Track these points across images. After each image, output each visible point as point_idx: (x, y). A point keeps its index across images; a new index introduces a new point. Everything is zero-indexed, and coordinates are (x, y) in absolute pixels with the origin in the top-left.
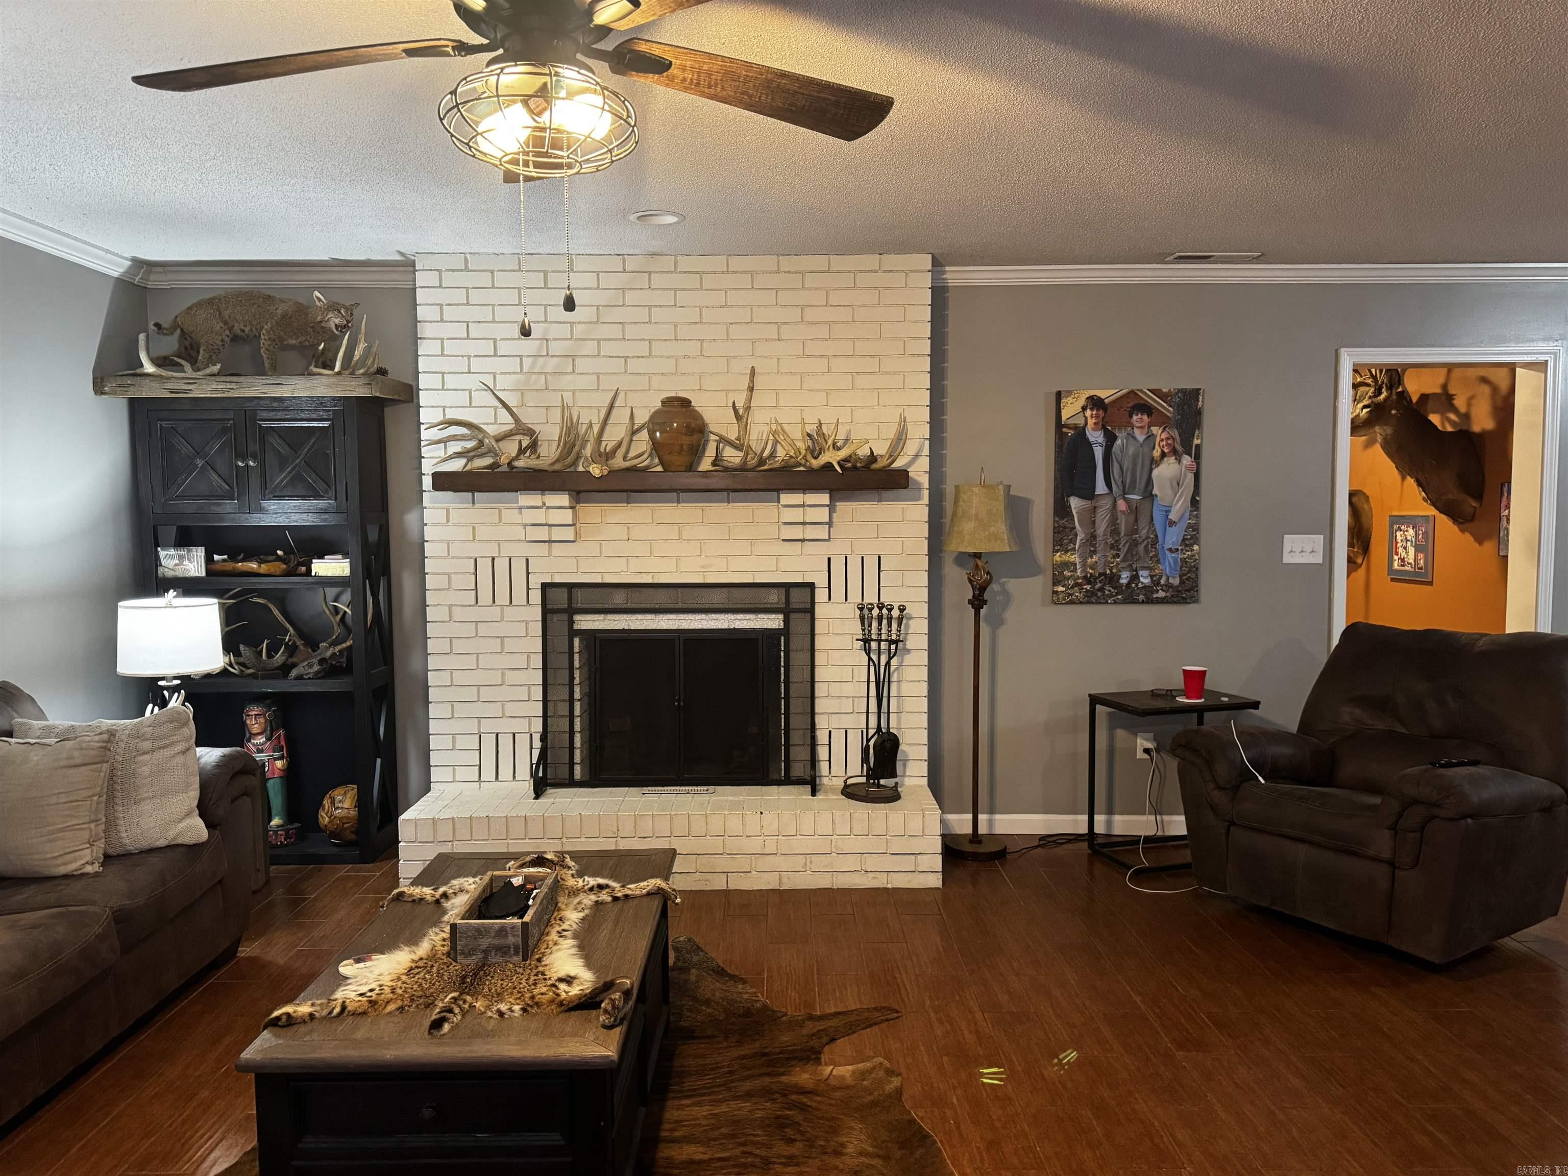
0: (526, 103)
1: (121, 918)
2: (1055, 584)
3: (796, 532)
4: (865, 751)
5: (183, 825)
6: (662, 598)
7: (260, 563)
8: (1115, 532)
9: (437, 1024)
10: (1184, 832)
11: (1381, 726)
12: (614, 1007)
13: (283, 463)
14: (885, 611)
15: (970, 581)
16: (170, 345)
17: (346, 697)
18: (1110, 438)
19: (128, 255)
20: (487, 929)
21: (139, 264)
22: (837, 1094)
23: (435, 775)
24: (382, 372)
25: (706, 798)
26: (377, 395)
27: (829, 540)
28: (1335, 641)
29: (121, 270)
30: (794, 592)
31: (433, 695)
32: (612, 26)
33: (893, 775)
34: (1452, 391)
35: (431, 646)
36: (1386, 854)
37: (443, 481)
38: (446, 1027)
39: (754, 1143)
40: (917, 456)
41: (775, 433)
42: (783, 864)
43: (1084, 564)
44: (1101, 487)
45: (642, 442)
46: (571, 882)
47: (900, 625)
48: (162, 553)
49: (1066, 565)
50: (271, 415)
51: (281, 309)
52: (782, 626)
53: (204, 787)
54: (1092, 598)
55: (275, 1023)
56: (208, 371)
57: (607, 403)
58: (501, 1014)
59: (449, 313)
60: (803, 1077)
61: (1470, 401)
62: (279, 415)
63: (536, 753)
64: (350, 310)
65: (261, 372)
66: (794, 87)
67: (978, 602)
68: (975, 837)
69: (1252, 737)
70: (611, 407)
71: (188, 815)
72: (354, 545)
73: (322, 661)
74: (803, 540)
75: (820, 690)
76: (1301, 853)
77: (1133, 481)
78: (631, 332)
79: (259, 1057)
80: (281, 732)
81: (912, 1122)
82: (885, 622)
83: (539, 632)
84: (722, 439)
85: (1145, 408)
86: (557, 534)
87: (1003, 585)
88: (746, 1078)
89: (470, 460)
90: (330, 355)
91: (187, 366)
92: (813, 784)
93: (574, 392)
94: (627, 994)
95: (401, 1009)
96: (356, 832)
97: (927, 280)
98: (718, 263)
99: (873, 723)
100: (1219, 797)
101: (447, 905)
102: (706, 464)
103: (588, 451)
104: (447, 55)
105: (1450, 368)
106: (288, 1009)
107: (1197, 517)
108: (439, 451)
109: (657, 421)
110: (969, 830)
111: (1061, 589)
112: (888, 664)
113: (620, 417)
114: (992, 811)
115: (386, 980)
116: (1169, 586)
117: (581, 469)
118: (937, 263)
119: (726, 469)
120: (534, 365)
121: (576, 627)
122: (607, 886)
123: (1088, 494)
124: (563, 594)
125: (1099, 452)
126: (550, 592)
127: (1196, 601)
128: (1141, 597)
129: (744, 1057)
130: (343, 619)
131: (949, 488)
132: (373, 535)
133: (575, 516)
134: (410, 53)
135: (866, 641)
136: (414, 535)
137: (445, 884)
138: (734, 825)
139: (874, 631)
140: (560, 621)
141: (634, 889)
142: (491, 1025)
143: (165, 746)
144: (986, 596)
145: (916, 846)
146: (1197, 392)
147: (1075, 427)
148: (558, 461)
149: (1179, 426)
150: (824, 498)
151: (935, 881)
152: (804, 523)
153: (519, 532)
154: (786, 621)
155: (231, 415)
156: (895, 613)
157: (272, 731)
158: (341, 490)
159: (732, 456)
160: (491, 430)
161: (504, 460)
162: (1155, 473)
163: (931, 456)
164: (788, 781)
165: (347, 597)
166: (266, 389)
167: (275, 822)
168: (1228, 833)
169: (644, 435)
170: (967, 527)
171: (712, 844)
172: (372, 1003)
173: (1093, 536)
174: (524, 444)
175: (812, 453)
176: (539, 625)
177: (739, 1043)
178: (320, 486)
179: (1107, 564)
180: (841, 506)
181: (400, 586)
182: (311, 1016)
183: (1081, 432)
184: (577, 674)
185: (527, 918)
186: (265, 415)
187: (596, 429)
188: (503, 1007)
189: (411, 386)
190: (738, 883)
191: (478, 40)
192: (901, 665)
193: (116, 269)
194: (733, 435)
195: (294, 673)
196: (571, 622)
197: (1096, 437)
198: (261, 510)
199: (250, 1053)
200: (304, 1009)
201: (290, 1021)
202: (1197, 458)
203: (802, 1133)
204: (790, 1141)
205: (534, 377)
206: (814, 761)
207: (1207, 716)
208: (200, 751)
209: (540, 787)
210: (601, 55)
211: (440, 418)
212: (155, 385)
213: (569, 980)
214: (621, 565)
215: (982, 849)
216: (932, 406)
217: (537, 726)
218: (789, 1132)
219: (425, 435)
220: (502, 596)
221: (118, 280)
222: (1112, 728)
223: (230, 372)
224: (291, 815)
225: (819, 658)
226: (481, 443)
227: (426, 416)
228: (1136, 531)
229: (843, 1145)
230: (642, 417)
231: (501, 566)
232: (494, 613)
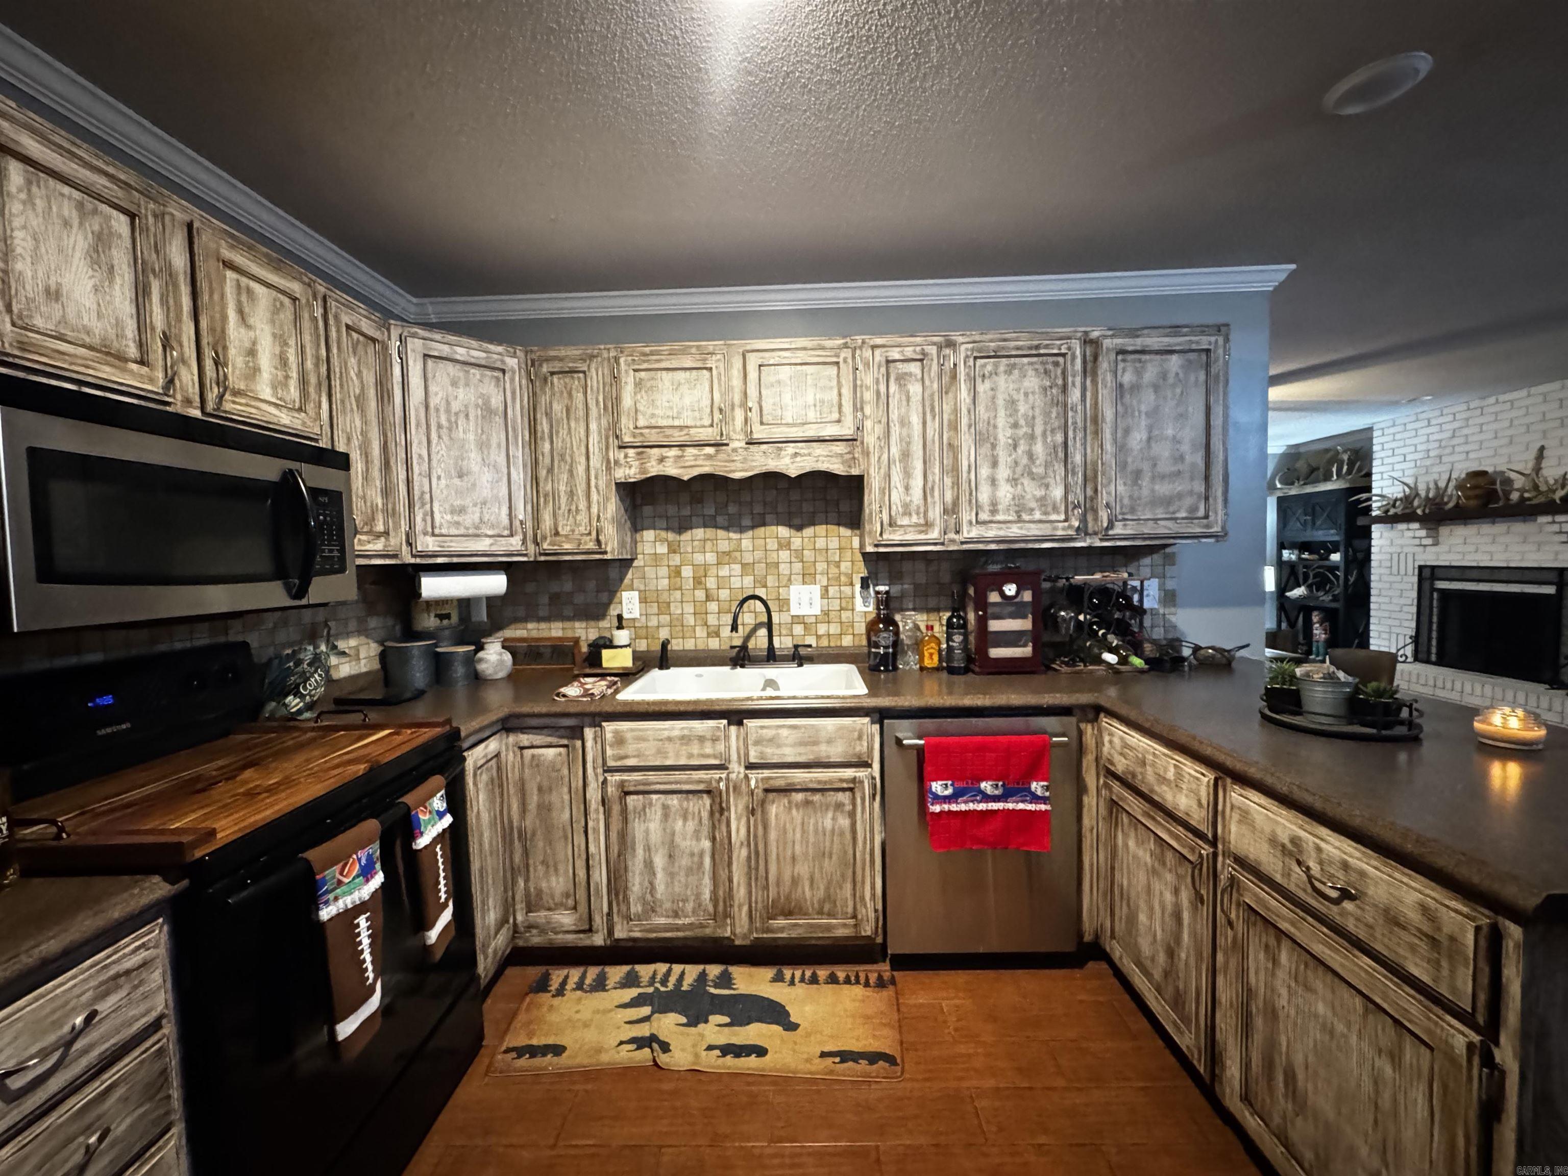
13: (1320, 516)
26: (1357, 485)
31: (1371, 613)
51: (1329, 455)
70: (1449, 479)
72: (1345, 546)
83: (1417, 588)
93: (1436, 473)
108: (1378, 506)
120: (1422, 463)
121: (1434, 587)
124: (1430, 571)
126: (1423, 570)
133: (1435, 532)
140: (1426, 585)
153: (1411, 541)
158: (1339, 525)
160: (1392, 498)
165: (1341, 570)
176: (1417, 585)
184: (1435, 610)
196: (1432, 584)
205: (1422, 469)
209: (1416, 662)
214: (1459, 556)
220: (1402, 571)
226: (1389, 503)
231: (1402, 557)
232: (1399, 578)
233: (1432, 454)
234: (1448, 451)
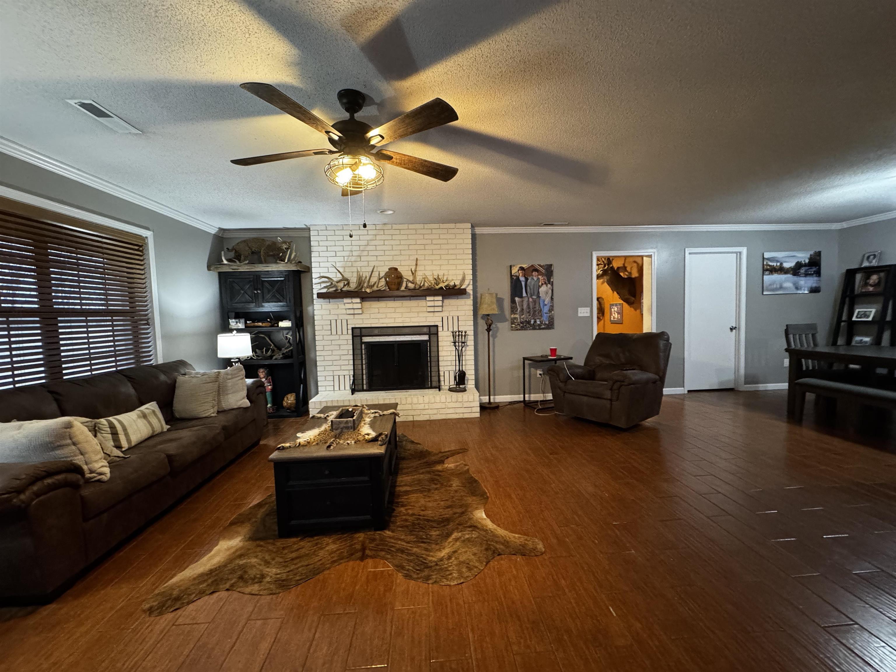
0: (350, 167)
1: (224, 428)
2: (512, 324)
3: (432, 309)
4: (455, 377)
5: (241, 402)
6: (390, 331)
7: (262, 323)
8: (529, 308)
9: (329, 447)
10: (552, 398)
11: (608, 362)
12: (383, 439)
13: (269, 291)
14: (460, 333)
15: (486, 323)
16: (232, 255)
17: (290, 365)
18: (527, 279)
19: (218, 227)
20: (342, 421)
21: (221, 230)
22: (450, 472)
23: (320, 389)
24: (300, 262)
25: (405, 393)
26: (299, 269)
27: (442, 311)
28: (594, 338)
29: (215, 231)
30: (432, 328)
31: (318, 364)
32: (376, 145)
33: (464, 384)
34: (626, 265)
35: (318, 348)
36: (609, 397)
37: (320, 296)
38: (332, 447)
39: (425, 485)
40: (469, 285)
41: (424, 278)
42: (430, 412)
43: (520, 318)
44: (524, 294)
45: (383, 282)
46: (366, 412)
47: (465, 337)
48: (230, 321)
49: (515, 318)
50: (265, 276)
51: (267, 243)
52: (428, 339)
53: (248, 390)
54: (523, 328)
55: (279, 449)
56: (244, 263)
57: (371, 270)
58: (348, 444)
59: (321, 243)
60: (439, 467)
61: (631, 268)
62: (267, 276)
63: (351, 381)
64: (289, 243)
65: (261, 262)
66: (429, 165)
67: (489, 330)
68: (490, 403)
69: (570, 367)
70: (373, 271)
71: (244, 398)
72: (292, 316)
73: (283, 354)
74: (434, 312)
75: (441, 359)
76: (585, 399)
77: (534, 292)
78: (378, 248)
79: (275, 457)
80: (270, 377)
81: (472, 477)
82: (460, 337)
83: (351, 343)
84: (408, 281)
85: (536, 270)
86: (356, 312)
87: (496, 325)
88: (422, 469)
89: (328, 289)
90: (283, 257)
91: (237, 261)
92: (439, 388)
93: (361, 267)
94: (386, 436)
95: (317, 444)
96: (295, 408)
97: (470, 231)
98: (406, 226)
99: (457, 369)
100: (561, 385)
101: (328, 418)
102: (403, 288)
103: (365, 285)
104: (326, 154)
105: (626, 257)
106: (283, 445)
107: (553, 303)
108: (318, 286)
109: (387, 275)
110: (488, 401)
111: (514, 326)
112: (462, 349)
113: (375, 274)
114: (495, 395)
115: (312, 437)
116: (545, 324)
117: (363, 290)
118: (473, 227)
119: (409, 289)
120: (348, 259)
121: (363, 341)
122: (377, 412)
123: (521, 296)
124: (359, 330)
125: (523, 284)
126: (355, 330)
127: (553, 328)
128: (537, 328)
129: (421, 463)
130: (289, 342)
131: (479, 295)
132: (298, 314)
133: (362, 305)
134: (316, 153)
135: (455, 343)
136: (311, 314)
137: (327, 413)
138: (415, 400)
139: (457, 340)
140: (357, 340)
141: (385, 413)
142: (346, 446)
143: (236, 377)
144: (491, 328)
145: (472, 405)
146: (551, 265)
147: (516, 276)
148: (356, 288)
149: (546, 276)
150: (440, 298)
151: (478, 415)
152: (434, 306)
153: (344, 312)
154: (429, 337)
155: (252, 277)
156: (463, 334)
157: (267, 377)
158: (288, 299)
159: (411, 286)
160: (335, 279)
161: (339, 288)
162: (540, 290)
163: (473, 285)
164: (431, 387)
165: (291, 333)
166: (263, 268)
167: (269, 405)
168: (564, 395)
169: (383, 280)
170: (485, 306)
171: (409, 407)
172: (308, 443)
173: (523, 309)
174: (345, 283)
175: (436, 284)
176: (351, 341)
177: (419, 460)
178: (281, 298)
179: (527, 318)
180: (445, 301)
181: (307, 330)
182: (290, 446)
183: (518, 278)
184: (364, 356)
185: (354, 418)
186: (262, 276)
187: (368, 278)
188: (349, 442)
189: (309, 267)
190: (417, 418)
191: (335, 150)
192: (465, 350)
193: (213, 231)
194: (411, 279)
195: (274, 358)
196: (361, 339)
197: (522, 279)
198: (262, 306)
199: (272, 456)
200: (288, 445)
201: (283, 448)
202: (552, 285)
203: (439, 482)
204: (436, 484)
205: (348, 263)
206: (439, 381)
207: (558, 362)
208: (247, 380)
209: (353, 391)
210: (372, 154)
211: (319, 276)
212: (227, 267)
213: (368, 434)
214: (376, 321)
215: (492, 406)
216: (472, 259)
217: (352, 373)
218: (435, 482)
219: (314, 281)
220: (339, 332)
221: (214, 235)
222: (530, 368)
223: (251, 263)
224: (274, 403)
225: (440, 349)
226: (332, 283)
227: (314, 276)
228: (535, 308)
229: (452, 484)
230: (382, 274)
231: (339, 322)
232: (337, 337)
233: (355, 254)
234: (365, 253)
